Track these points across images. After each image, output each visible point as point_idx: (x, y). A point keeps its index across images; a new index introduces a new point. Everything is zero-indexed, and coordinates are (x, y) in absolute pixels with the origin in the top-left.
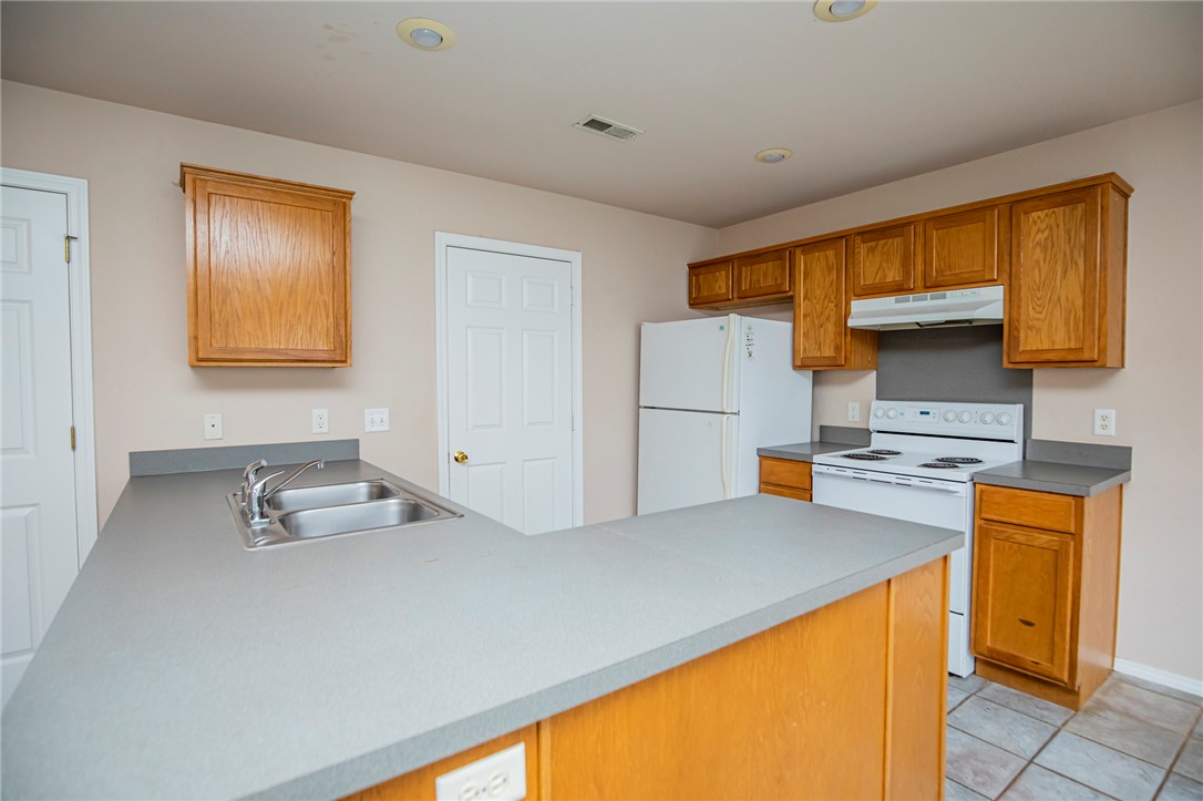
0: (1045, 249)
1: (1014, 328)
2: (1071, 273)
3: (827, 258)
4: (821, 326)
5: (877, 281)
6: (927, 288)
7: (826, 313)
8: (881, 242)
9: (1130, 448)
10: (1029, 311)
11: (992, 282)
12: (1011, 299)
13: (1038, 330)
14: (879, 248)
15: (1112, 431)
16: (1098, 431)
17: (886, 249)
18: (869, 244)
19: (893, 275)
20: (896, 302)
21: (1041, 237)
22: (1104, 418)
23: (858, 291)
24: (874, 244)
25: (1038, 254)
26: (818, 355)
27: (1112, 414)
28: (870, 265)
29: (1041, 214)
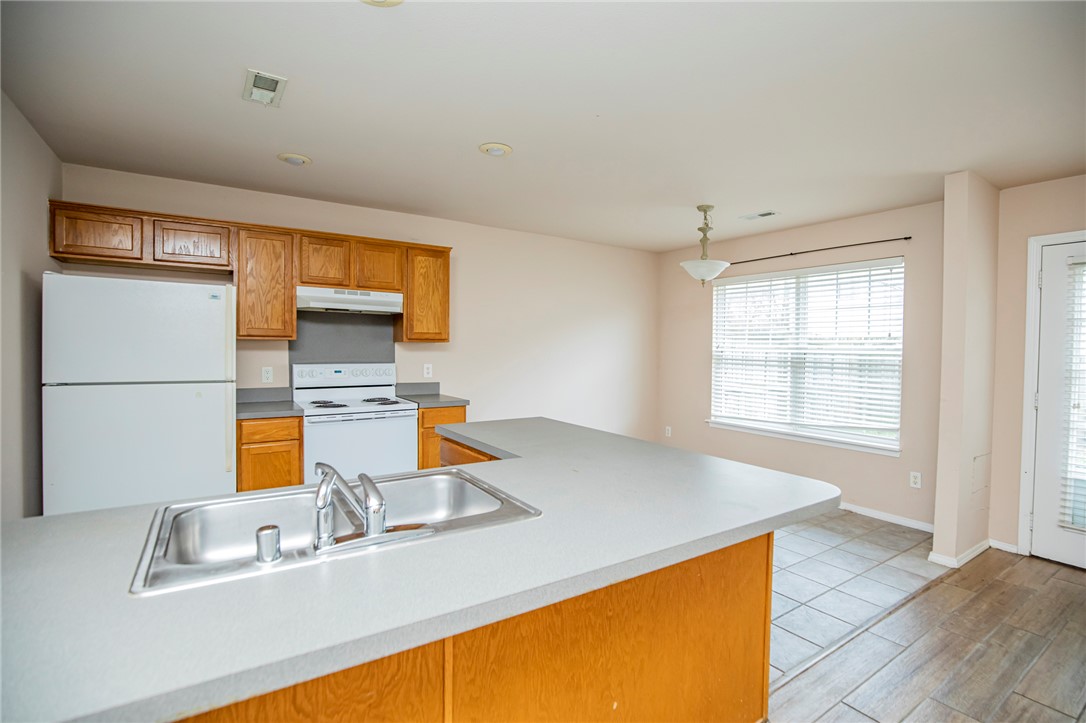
0: (424, 278)
1: (410, 320)
2: (436, 293)
3: (274, 246)
4: (269, 302)
5: (321, 274)
6: (359, 287)
7: (275, 292)
8: (326, 248)
9: (438, 383)
10: (417, 312)
11: (397, 290)
12: (408, 301)
13: (422, 322)
14: (323, 251)
15: (431, 375)
16: (426, 375)
17: (328, 253)
18: (315, 246)
19: (334, 273)
20: (336, 292)
21: (423, 271)
22: (428, 369)
23: (306, 279)
24: (318, 246)
25: (421, 280)
26: (266, 326)
27: (430, 366)
28: (318, 261)
29: (423, 258)
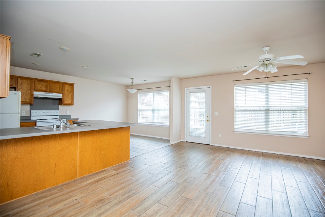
1: (63, 100)
2: (70, 94)
3: (28, 82)
5: (40, 89)
6: (50, 92)
7: (28, 93)
8: (41, 83)
9: (71, 115)
10: (65, 98)
11: (61, 93)
12: (63, 96)
13: (67, 101)
15: (69, 113)
16: (67, 113)
18: (39, 82)
19: (44, 89)
20: (44, 93)
21: (67, 89)
23: (36, 90)
25: (67, 91)
26: (25, 101)
27: (68, 111)
28: (39, 86)
29: (67, 86)
